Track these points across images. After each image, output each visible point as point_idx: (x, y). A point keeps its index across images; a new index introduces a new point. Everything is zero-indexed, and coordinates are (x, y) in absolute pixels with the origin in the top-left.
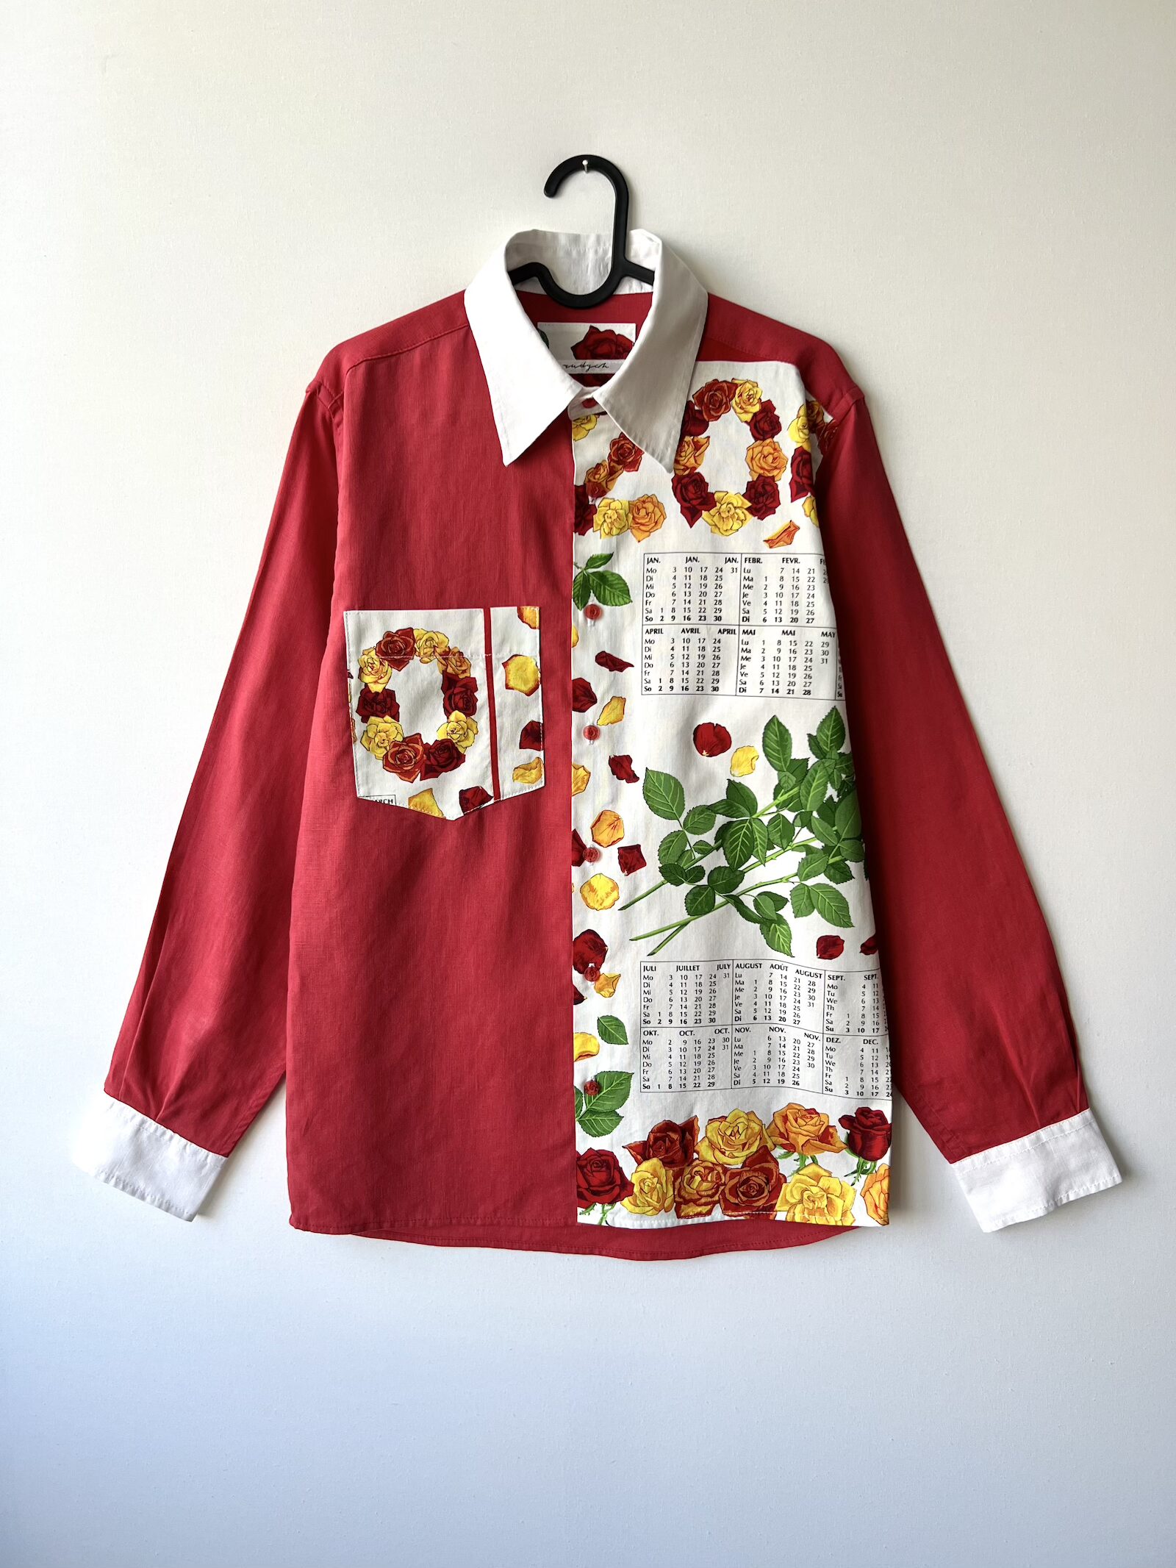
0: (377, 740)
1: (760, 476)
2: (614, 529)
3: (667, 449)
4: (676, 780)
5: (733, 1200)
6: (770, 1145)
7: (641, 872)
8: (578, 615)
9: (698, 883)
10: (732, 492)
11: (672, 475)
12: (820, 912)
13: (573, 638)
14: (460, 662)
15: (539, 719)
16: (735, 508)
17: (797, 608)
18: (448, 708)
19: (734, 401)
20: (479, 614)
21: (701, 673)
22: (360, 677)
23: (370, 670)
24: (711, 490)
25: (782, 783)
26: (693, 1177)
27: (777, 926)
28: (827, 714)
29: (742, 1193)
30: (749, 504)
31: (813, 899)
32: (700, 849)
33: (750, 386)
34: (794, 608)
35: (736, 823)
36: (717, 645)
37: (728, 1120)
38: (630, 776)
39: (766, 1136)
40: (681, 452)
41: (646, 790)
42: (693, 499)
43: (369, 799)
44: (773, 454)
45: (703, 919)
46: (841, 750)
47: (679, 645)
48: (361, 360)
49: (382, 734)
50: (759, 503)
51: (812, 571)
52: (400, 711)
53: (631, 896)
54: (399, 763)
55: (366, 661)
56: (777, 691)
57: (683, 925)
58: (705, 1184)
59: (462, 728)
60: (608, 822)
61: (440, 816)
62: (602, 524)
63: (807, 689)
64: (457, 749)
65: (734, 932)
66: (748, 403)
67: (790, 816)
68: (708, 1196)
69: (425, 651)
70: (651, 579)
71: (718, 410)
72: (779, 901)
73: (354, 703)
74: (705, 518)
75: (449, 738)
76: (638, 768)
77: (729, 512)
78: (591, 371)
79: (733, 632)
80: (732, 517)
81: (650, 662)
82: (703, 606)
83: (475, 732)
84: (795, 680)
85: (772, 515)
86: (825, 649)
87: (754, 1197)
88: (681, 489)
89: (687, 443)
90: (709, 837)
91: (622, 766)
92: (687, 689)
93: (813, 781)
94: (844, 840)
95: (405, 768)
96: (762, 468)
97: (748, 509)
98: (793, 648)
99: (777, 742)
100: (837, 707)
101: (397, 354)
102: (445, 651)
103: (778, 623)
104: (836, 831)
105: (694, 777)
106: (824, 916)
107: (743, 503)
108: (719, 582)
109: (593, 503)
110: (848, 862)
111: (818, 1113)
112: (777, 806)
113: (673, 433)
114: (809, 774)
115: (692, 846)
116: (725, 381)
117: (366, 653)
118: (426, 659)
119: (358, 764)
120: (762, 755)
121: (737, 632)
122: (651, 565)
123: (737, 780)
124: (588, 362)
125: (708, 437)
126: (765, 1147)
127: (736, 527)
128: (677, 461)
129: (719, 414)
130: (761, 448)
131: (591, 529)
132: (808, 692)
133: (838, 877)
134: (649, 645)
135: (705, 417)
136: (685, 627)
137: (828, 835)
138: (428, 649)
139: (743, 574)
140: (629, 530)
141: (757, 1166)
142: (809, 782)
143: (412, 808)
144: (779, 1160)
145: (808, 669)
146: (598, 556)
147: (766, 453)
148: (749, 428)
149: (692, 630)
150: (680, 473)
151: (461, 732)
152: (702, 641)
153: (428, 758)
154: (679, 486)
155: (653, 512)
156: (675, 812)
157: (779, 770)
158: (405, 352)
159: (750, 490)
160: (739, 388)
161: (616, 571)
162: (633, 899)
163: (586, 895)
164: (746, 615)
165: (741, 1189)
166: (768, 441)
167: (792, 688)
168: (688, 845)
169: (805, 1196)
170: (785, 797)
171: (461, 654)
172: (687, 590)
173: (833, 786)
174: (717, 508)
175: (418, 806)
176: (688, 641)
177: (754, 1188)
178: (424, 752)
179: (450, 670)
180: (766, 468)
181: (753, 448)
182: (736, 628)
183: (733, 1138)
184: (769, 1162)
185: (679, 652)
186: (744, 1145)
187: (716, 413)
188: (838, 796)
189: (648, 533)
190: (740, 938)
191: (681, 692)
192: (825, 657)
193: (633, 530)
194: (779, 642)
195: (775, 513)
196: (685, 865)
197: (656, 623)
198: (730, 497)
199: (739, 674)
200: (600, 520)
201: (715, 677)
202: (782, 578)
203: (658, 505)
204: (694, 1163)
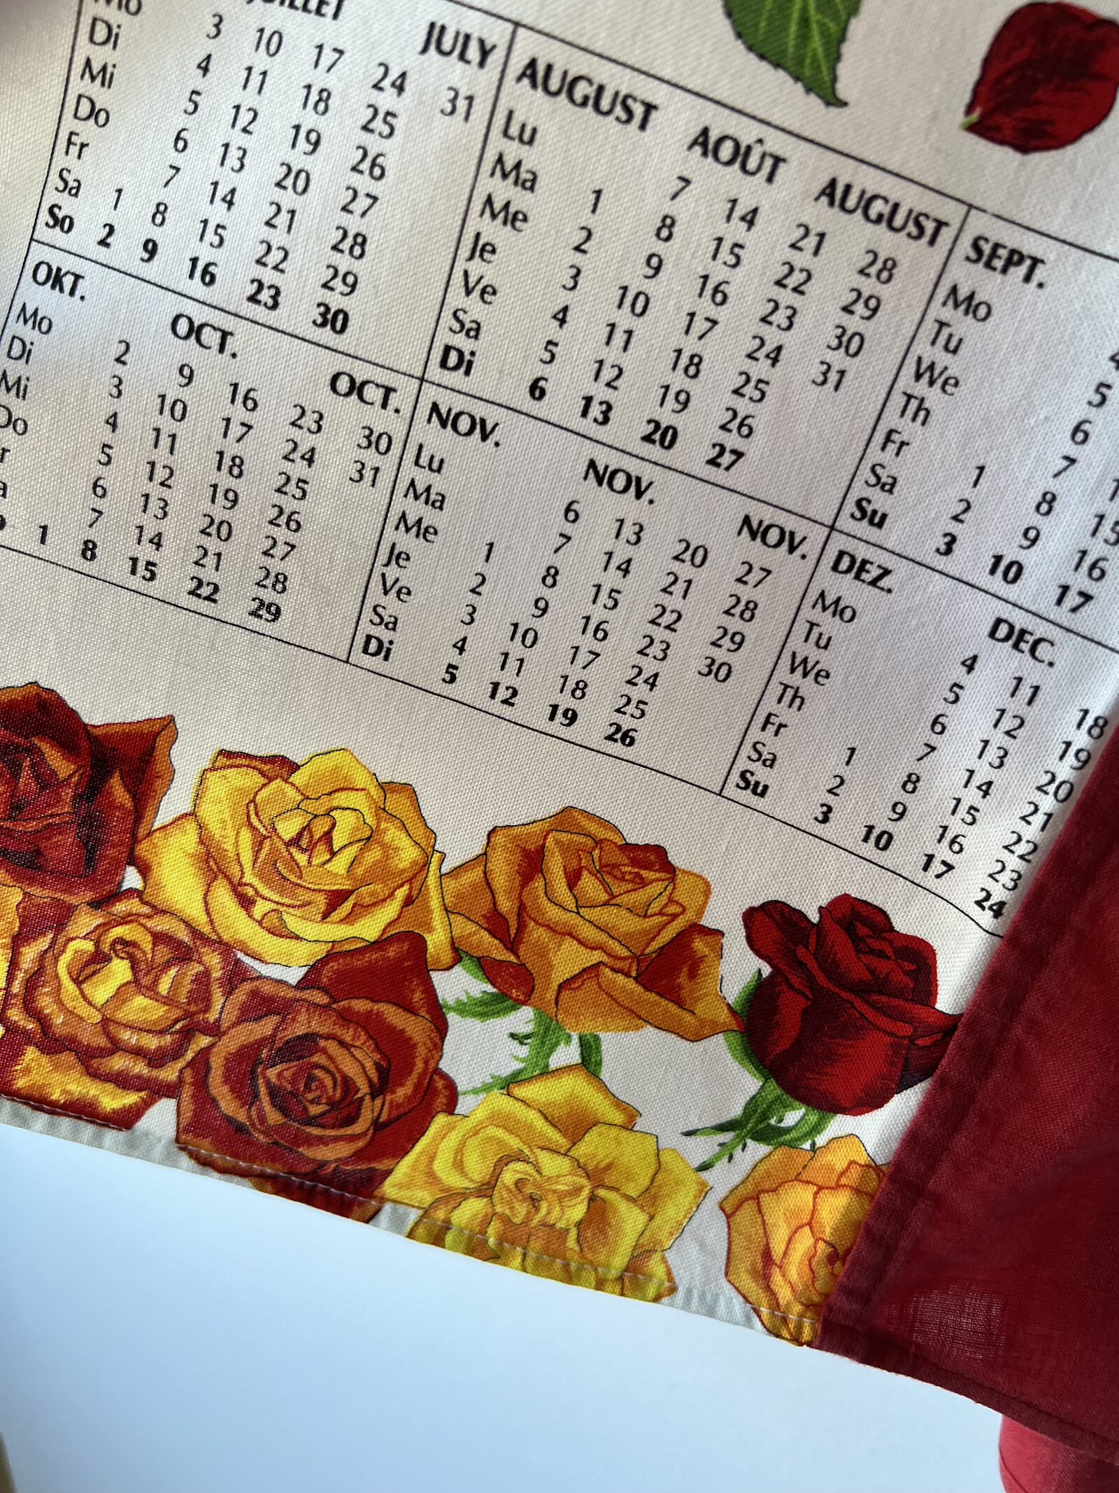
5: (228, 1105)
6: (436, 941)
26: (99, 959)
29: (273, 1092)
37: (297, 778)
39: (435, 904)
58: (140, 1001)
68: (138, 1052)
87: (312, 1121)
111: (669, 869)
126: (419, 944)
141: (361, 1005)
144: (452, 1018)
165: (272, 1073)
169: (509, 1176)
177: (322, 1086)
183: (302, 859)
184: (410, 1009)
186: (336, 899)
204: (120, 908)
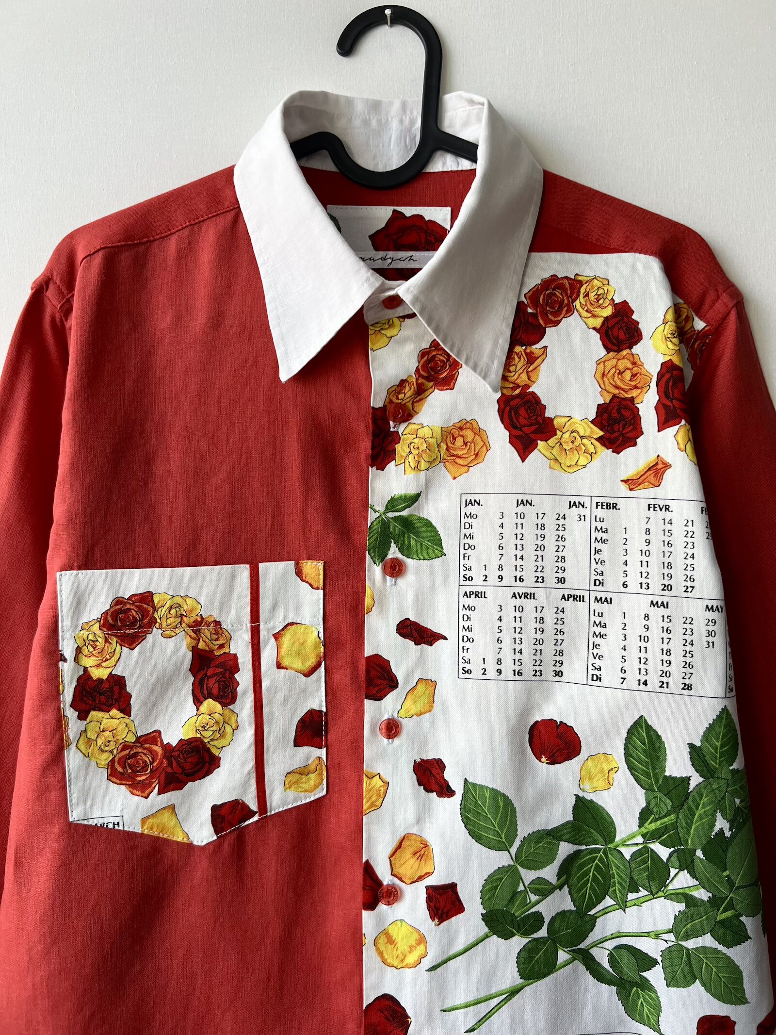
0: (99, 742)
1: (614, 396)
2: (423, 462)
3: (493, 362)
4: (505, 798)
7: (457, 921)
8: (374, 571)
9: (535, 936)
10: (577, 417)
11: (499, 395)
12: (703, 984)
13: (368, 601)
14: (217, 634)
15: (321, 706)
16: (582, 437)
17: (670, 571)
18: (199, 694)
19: (578, 302)
20: (244, 571)
21: (539, 652)
22: (76, 659)
23: (91, 649)
24: (549, 414)
25: (651, 806)
27: (640, 991)
28: (715, 717)
30: (601, 433)
31: (694, 967)
32: (537, 890)
33: (599, 284)
34: (666, 571)
35: (585, 852)
36: (560, 615)
38: (441, 787)
40: (510, 366)
41: (464, 810)
42: (524, 426)
43: (86, 822)
44: (631, 369)
45: (540, 984)
46: (735, 766)
47: (509, 614)
48: (98, 248)
49: (108, 734)
50: (614, 432)
51: (690, 524)
52: (131, 702)
53: (443, 950)
54: (130, 771)
55: (85, 638)
56: (645, 683)
57: (514, 992)
59: (217, 722)
60: (412, 850)
61: (185, 841)
62: (408, 456)
63: (687, 682)
64: (209, 750)
65: (581, 998)
66: (596, 304)
67: (663, 852)
69: (169, 621)
70: (471, 526)
71: (557, 313)
72: (646, 962)
73: (68, 695)
74: (541, 450)
75: (199, 736)
76: (453, 777)
77: (573, 442)
78: (393, 266)
79: (581, 599)
80: (578, 449)
81: (470, 634)
82: (539, 564)
83: (234, 726)
84: (670, 669)
85: (631, 449)
86: (711, 628)
88: (510, 412)
89: (517, 354)
90: (549, 873)
91: (431, 773)
92: (520, 673)
93: (697, 808)
94: (738, 888)
95: (138, 779)
96: (617, 387)
97: (599, 439)
98: (666, 625)
99: (645, 751)
100: (729, 708)
101: (147, 242)
102: (196, 621)
103: (644, 591)
104: (728, 876)
105: (529, 792)
106: (709, 990)
107: (592, 432)
108: (561, 533)
109: (395, 429)
110: (743, 918)
112: (644, 836)
113: (500, 341)
114: (690, 798)
115: (526, 885)
116: (567, 278)
117: (86, 627)
118: (169, 633)
119: (72, 776)
120: (623, 766)
121: (587, 599)
122: (471, 509)
123: (588, 797)
124: (391, 254)
125: (545, 347)
127: (583, 461)
128: (504, 378)
129: (559, 319)
130: (615, 361)
131: (393, 463)
132: (689, 687)
133: (729, 938)
134: (467, 612)
135: (541, 322)
136: (516, 590)
137: (717, 882)
138: (173, 620)
139: (594, 524)
140: (442, 464)
142: (690, 809)
143: (146, 832)
145: (688, 655)
146: (401, 497)
147: (622, 368)
148: (598, 335)
149: (526, 596)
150: (508, 392)
151: (215, 728)
152: (539, 609)
153: (170, 764)
154: (508, 408)
155: (473, 441)
156: (504, 840)
157: (648, 789)
158: (158, 239)
159: (601, 415)
160: (585, 286)
161: (424, 515)
162: (445, 957)
163: (382, 948)
164: (599, 577)
166: (624, 352)
167: (665, 679)
168: (521, 884)
170: (656, 825)
171: (217, 623)
172: (519, 542)
173: (724, 816)
174: (556, 437)
175: (155, 829)
176: (521, 609)
178: (165, 756)
179: (202, 645)
180: (623, 387)
181: (604, 362)
182: (586, 594)
185: (508, 623)
187: (555, 317)
188: (730, 829)
189: (466, 467)
190: (590, 1006)
191: (512, 677)
192: (710, 639)
193: (447, 463)
194: (647, 617)
195: (635, 445)
196: (517, 911)
197: (477, 584)
198: (575, 423)
199: (591, 656)
200: (403, 450)
201: (558, 658)
202: (648, 531)
203: (479, 432)
